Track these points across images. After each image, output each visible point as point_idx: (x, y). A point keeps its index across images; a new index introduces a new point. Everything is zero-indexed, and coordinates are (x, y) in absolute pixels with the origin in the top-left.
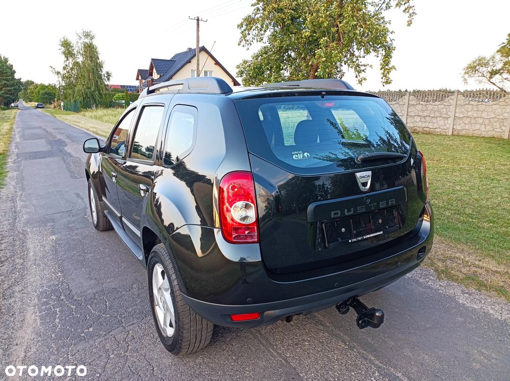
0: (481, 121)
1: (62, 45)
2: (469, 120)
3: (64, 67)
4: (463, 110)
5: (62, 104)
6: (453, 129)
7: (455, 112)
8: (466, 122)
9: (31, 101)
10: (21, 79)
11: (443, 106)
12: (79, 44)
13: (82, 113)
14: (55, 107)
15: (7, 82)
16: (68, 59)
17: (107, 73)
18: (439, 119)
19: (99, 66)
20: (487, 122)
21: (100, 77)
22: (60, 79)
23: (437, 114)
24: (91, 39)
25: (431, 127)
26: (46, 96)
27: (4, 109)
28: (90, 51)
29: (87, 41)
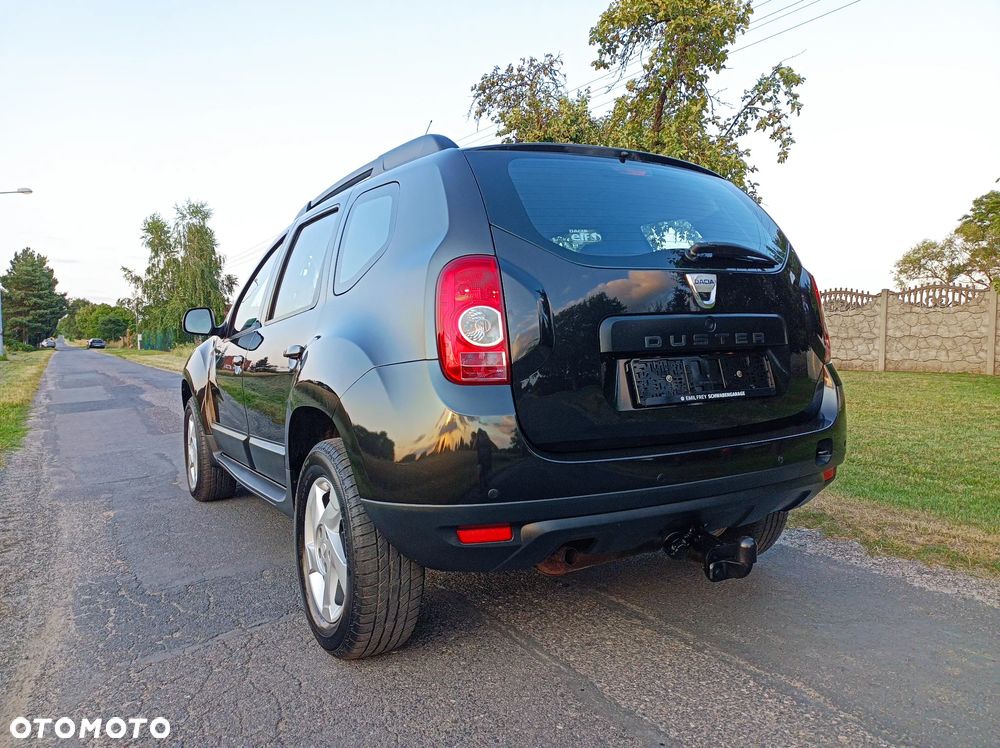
0: (937, 343)
1: (148, 230)
2: (914, 341)
3: (148, 269)
4: (901, 323)
5: (140, 338)
6: (886, 359)
7: (886, 329)
8: (909, 346)
9: (79, 338)
10: (65, 294)
11: (861, 318)
12: (181, 228)
13: (176, 351)
14: (125, 345)
15: (39, 301)
16: (157, 255)
17: (229, 278)
18: (856, 342)
19: (215, 265)
20: (949, 344)
21: (215, 286)
22: (140, 291)
23: (852, 333)
24: (203, 219)
25: (843, 357)
26: (110, 326)
27: (28, 350)
28: (201, 240)
29: (195, 221)
